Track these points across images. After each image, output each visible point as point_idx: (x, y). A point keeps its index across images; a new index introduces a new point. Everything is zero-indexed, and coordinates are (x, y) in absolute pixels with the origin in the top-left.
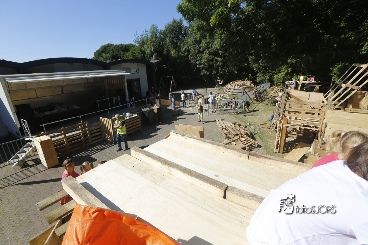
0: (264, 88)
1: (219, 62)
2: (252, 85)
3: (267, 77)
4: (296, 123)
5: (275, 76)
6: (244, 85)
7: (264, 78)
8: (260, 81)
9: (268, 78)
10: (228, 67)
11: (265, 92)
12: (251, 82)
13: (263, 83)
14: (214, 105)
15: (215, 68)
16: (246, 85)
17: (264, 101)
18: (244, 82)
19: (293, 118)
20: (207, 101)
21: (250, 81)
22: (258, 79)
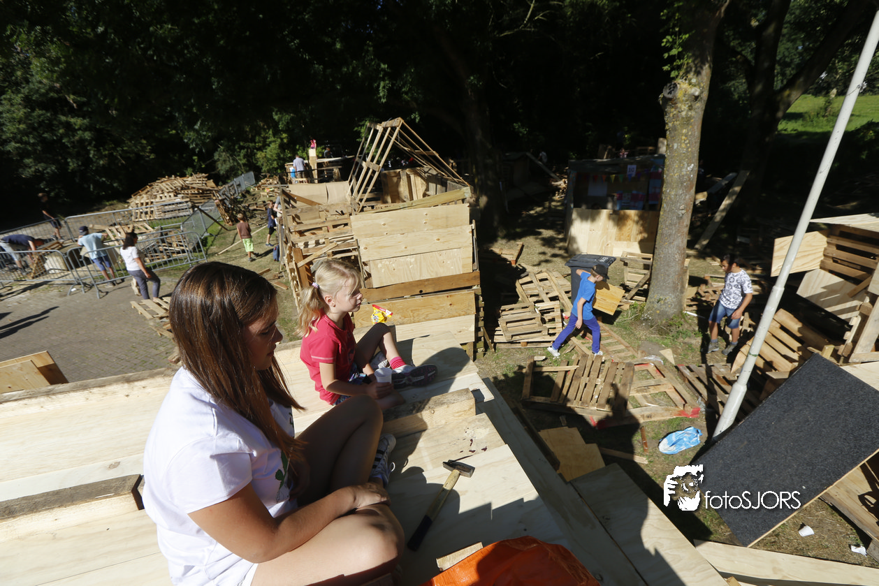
0: (243, 188)
1: (79, 129)
2: (211, 184)
3: (241, 160)
4: (319, 253)
5: (260, 155)
6: (187, 188)
7: (235, 164)
8: (227, 171)
9: (244, 161)
10: (118, 143)
11: (248, 196)
12: (206, 177)
13: (236, 175)
14: (110, 264)
15: (71, 150)
16: (194, 188)
17: (251, 217)
18: (185, 179)
19: (312, 244)
20: (80, 257)
21: (200, 175)
22: (222, 168)
